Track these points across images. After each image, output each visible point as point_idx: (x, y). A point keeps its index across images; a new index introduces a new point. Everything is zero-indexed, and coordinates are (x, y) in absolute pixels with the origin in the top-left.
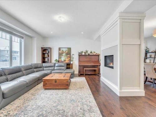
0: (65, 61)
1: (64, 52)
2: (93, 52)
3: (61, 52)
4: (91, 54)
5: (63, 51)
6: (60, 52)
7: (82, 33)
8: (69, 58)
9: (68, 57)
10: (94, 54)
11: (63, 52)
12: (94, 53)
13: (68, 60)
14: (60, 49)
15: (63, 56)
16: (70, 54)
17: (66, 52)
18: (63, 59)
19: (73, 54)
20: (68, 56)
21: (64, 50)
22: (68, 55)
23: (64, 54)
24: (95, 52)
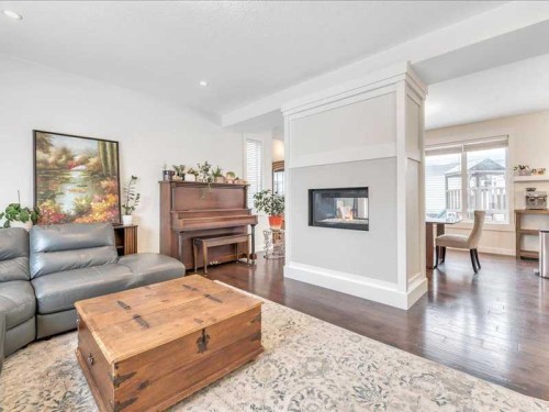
0: (82, 212)
1: (77, 159)
2: (224, 173)
3: (51, 159)
4: (220, 181)
5: (65, 151)
6: (41, 155)
7: (203, 83)
8: (112, 199)
9: (103, 192)
10: (230, 182)
11: (71, 159)
12: (229, 177)
13: (105, 205)
14: (40, 139)
15: (68, 187)
16: (116, 176)
17: (93, 161)
18: (68, 201)
19: (134, 178)
20: (104, 183)
21: (78, 148)
22: (103, 177)
23: (77, 174)
24: (232, 174)
